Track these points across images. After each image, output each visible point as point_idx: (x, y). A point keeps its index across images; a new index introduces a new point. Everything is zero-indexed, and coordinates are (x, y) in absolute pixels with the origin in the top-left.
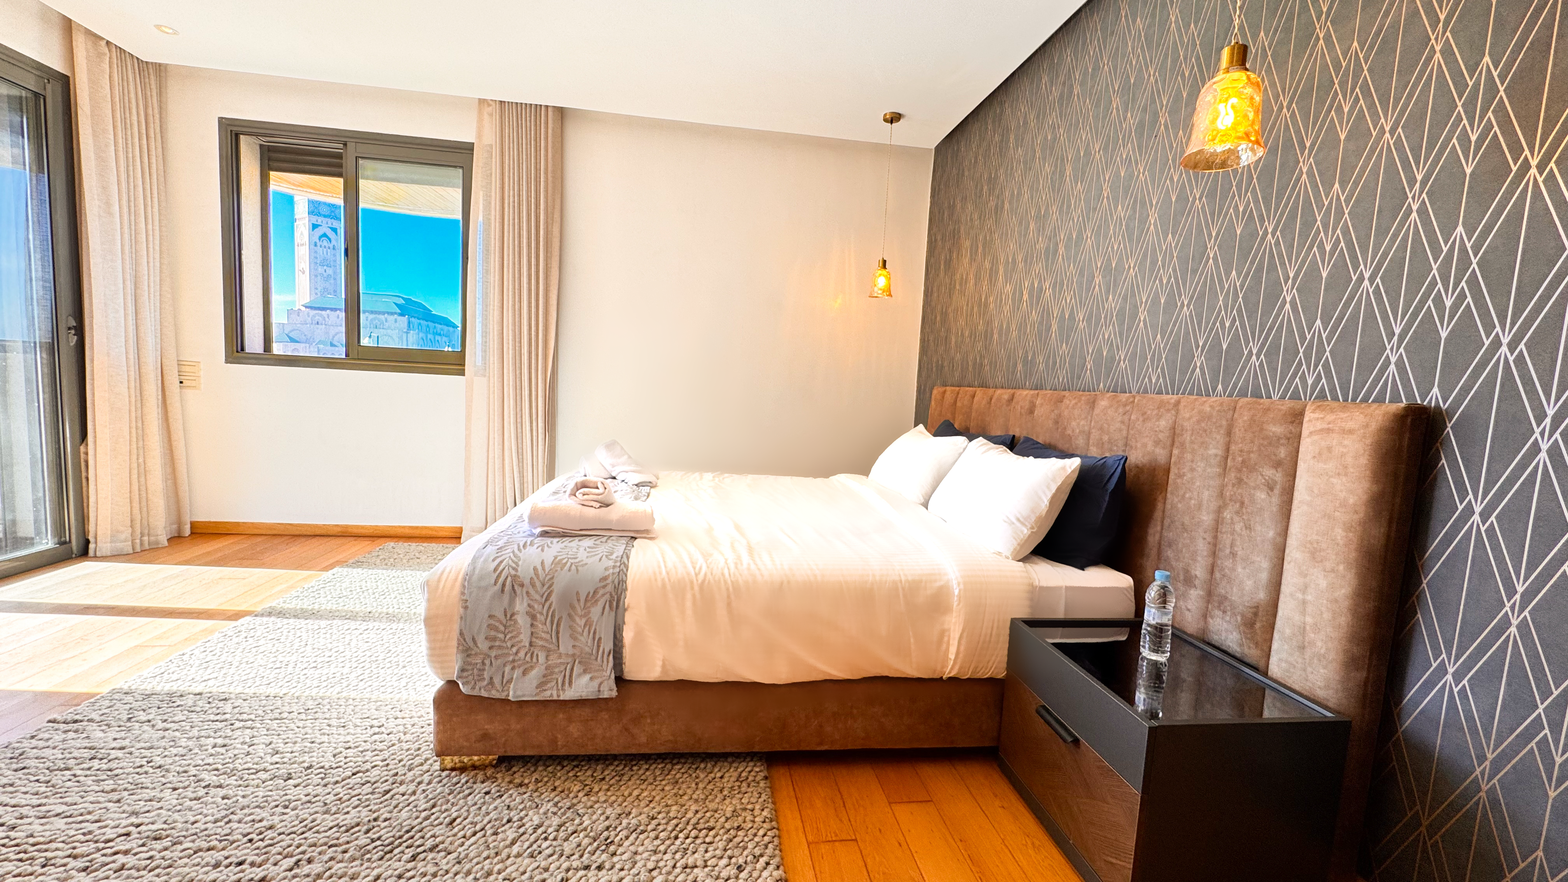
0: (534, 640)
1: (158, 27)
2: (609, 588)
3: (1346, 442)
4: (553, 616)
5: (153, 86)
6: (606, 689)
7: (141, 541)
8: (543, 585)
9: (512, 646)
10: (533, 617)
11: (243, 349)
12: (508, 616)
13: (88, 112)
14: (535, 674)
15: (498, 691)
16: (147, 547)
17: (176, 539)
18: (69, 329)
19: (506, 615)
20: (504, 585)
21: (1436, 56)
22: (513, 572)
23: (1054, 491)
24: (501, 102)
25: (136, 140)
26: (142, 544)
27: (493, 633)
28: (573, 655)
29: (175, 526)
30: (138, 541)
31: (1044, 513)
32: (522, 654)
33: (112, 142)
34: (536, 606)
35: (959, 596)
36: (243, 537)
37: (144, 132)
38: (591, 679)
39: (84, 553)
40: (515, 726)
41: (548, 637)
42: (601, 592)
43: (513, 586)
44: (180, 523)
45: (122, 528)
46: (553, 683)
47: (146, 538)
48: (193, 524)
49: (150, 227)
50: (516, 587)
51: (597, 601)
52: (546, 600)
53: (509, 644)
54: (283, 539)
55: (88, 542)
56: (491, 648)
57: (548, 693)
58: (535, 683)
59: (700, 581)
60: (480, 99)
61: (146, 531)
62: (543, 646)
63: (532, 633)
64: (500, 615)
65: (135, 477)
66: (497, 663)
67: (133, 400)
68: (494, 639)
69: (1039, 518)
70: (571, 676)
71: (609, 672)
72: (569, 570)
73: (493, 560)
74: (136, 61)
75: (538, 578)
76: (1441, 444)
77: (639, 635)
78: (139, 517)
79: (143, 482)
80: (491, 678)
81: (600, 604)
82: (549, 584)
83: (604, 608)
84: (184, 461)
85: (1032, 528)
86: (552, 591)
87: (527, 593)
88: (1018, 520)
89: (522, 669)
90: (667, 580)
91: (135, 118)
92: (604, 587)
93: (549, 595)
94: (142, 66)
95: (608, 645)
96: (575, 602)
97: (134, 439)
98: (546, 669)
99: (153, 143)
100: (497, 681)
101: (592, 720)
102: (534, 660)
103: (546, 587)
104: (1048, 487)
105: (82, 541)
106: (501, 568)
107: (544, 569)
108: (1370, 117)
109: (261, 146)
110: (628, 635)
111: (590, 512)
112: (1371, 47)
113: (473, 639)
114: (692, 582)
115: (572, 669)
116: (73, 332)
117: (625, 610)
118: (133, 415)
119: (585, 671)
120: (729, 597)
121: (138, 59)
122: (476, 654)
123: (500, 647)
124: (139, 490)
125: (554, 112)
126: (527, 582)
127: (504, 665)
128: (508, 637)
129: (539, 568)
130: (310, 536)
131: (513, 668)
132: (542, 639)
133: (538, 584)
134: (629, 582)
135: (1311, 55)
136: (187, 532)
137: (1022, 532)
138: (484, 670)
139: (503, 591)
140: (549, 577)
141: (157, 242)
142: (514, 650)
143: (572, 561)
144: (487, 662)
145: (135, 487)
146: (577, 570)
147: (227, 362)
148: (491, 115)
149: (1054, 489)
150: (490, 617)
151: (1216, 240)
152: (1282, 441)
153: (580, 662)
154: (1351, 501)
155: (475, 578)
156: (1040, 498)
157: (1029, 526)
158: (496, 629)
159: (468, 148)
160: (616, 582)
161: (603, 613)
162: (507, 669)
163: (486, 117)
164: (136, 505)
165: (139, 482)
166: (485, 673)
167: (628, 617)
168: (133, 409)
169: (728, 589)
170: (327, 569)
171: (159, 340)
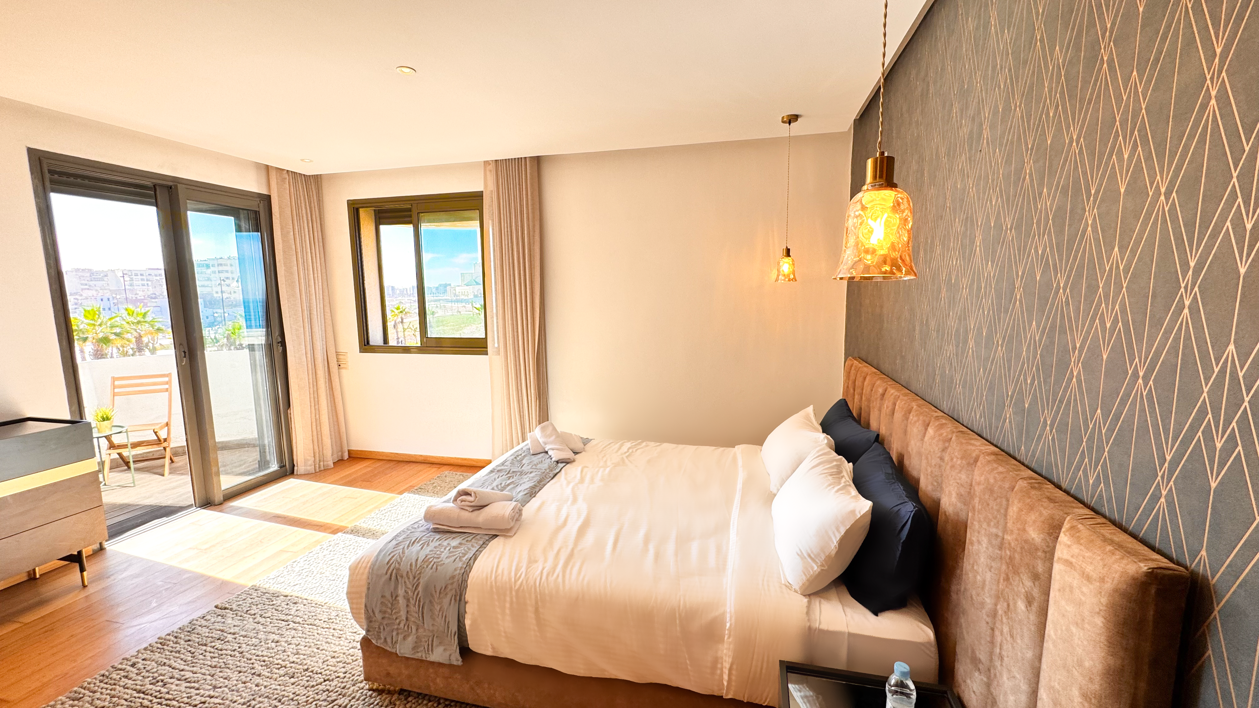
0: (409, 616)
1: (302, 160)
2: (455, 585)
3: (1085, 589)
4: (419, 601)
5: (314, 189)
6: (454, 659)
7: (319, 465)
8: (414, 578)
9: (396, 619)
10: (408, 600)
11: (368, 343)
12: (394, 598)
13: (278, 216)
14: (411, 639)
15: (390, 647)
16: (322, 468)
17: (339, 462)
18: (278, 343)
19: (392, 597)
20: (391, 575)
21: (1211, 103)
22: (397, 565)
23: (843, 533)
24: (496, 160)
25: (306, 225)
26: (319, 467)
27: (384, 609)
28: (433, 631)
29: (340, 453)
30: (317, 465)
31: (834, 553)
32: (402, 625)
33: (292, 230)
34: (409, 592)
35: (730, 630)
36: (373, 461)
37: (310, 219)
38: (445, 650)
39: (292, 473)
40: (405, 672)
41: (417, 616)
42: (450, 587)
43: (397, 576)
44: (342, 451)
45: (309, 458)
46: (422, 648)
47: (322, 463)
48: (350, 452)
49: (316, 275)
50: (398, 577)
51: (446, 594)
52: (416, 589)
53: (394, 617)
54: (392, 464)
55: (294, 466)
56: (383, 618)
57: (420, 654)
58: (411, 646)
59: (517, 587)
60: (484, 162)
61: (322, 459)
62: (414, 622)
63: (407, 612)
64: (388, 595)
65: (314, 427)
66: (387, 629)
67: (311, 381)
68: (385, 612)
69: (829, 557)
70: (432, 646)
71: (455, 646)
72: (431, 568)
73: (389, 555)
74: (303, 176)
75: (411, 572)
76: (1207, 626)
77: (474, 622)
78: (318, 451)
79: (319, 430)
80: (385, 639)
81: (449, 597)
82: (417, 577)
83: (451, 600)
84: (342, 413)
85: (822, 565)
86: (419, 583)
87: (405, 582)
88: (809, 556)
89: (403, 636)
90: (494, 583)
91: (304, 211)
92: (452, 584)
93: (418, 585)
94: (306, 178)
95: (454, 628)
96: (434, 592)
97: (313, 405)
98: (417, 638)
99: (315, 224)
100: (389, 640)
101: (450, 678)
102: (410, 630)
103: (416, 579)
104: (838, 530)
105: (291, 465)
106: (391, 562)
107: (416, 566)
108: (1147, 171)
109: (375, 210)
110: (468, 622)
111: (466, 515)
112: (1149, 81)
113: (373, 611)
114: (511, 589)
115: (433, 641)
116: (280, 344)
117: (466, 603)
118: (312, 390)
119: (440, 643)
120: (537, 603)
121: (304, 175)
122: (375, 621)
123: (389, 618)
124: (317, 435)
125: (530, 161)
126: (405, 574)
127: (392, 631)
128: (394, 612)
129: (414, 564)
130: (407, 462)
131: (398, 634)
132: (413, 617)
133: (411, 577)
134: (469, 582)
135: (1096, 80)
136: (346, 456)
137: (812, 568)
138: (380, 632)
139: (390, 579)
140: (418, 572)
141: (320, 284)
142: (398, 621)
143: (435, 560)
144: (382, 628)
145: (315, 433)
146: (437, 569)
147: (360, 352)
148: (491, 171)
149: (843, 531)
150: (383, 597)
151: (1022, 279)
152: (1039, 554)
153: (437, 637)
154: (1087, 664)
155: (376, 567)
156: (830, 538)
157: (819, 564)
158: (386, 606)
159: (478, 196)
160: (460, 582)
161: (450, 604)
162: (394, 633)
163: (488, 173)
164: (316, 443)
165: (317, 429)
166: (382, 634)
167: (469, 608)
168: (311, 386)
169: (536, 597)
170: (401, 493)
171: (324, 343)
